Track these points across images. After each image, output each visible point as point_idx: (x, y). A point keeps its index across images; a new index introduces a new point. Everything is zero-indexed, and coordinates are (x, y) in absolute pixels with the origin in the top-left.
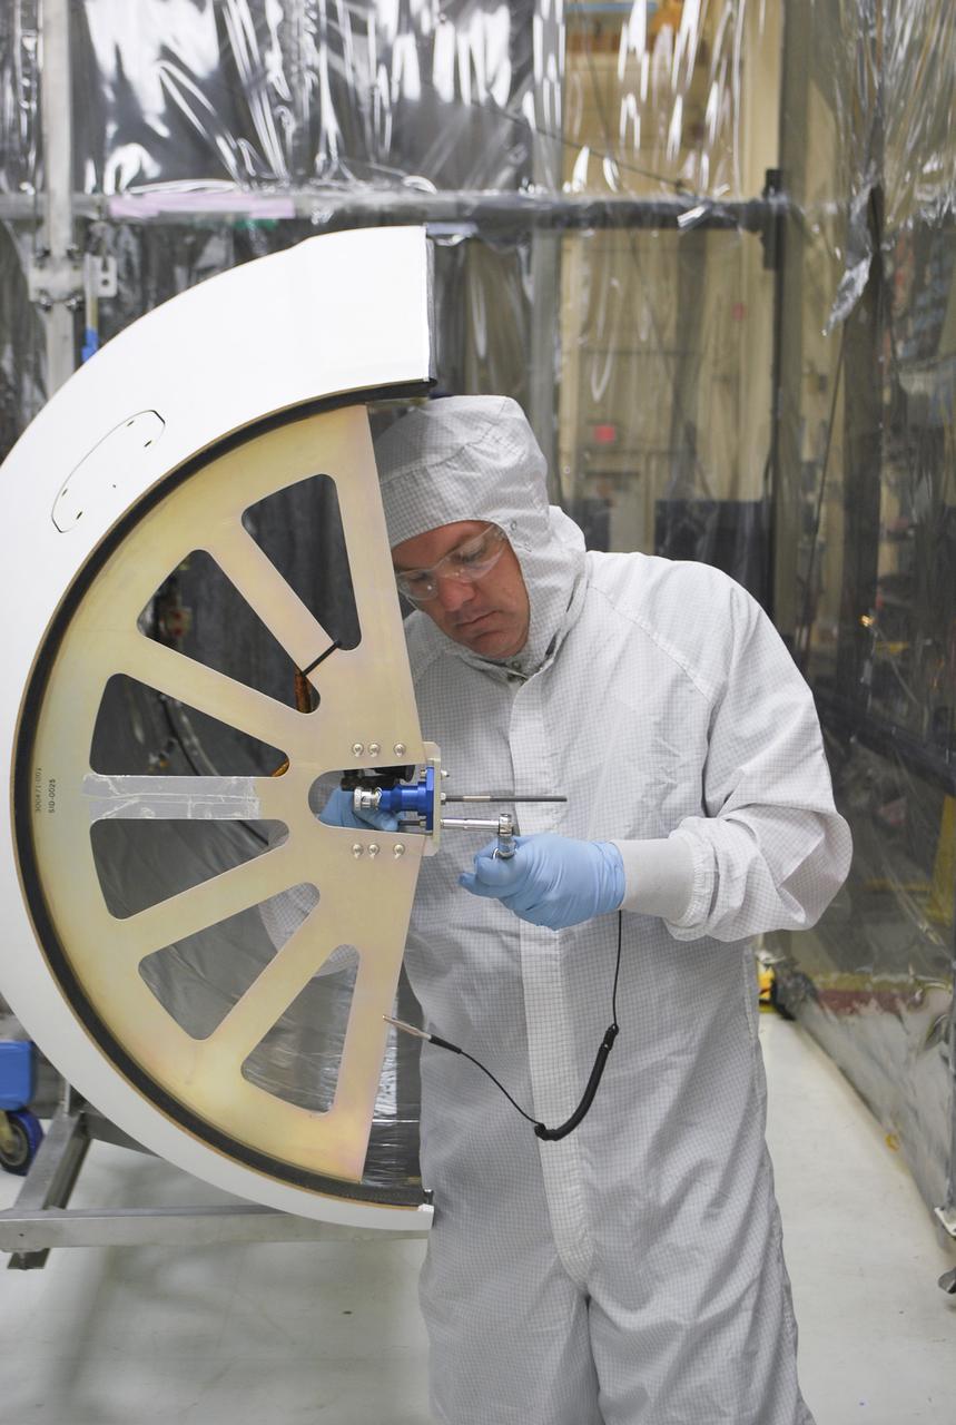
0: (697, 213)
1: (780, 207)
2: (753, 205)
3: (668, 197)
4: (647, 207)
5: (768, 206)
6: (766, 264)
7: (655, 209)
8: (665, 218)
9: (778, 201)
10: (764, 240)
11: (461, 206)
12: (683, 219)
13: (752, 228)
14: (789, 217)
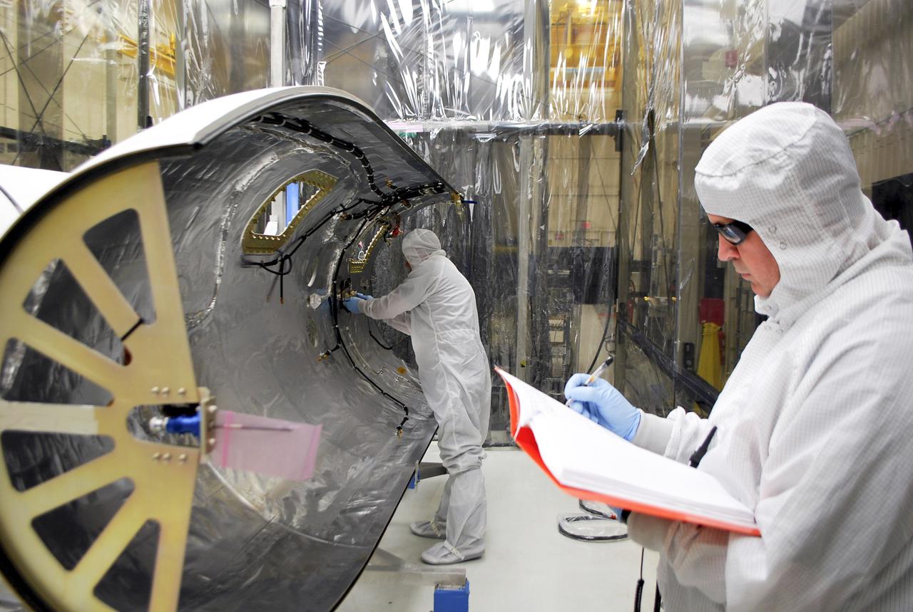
0: (588, 128)
1: (622, 126)
2: (610, 125)
3: (576, 122)
4: (566, 127)
5: (617, 125)
6: (616, 150)
7: (570, 127)
8: (575, 131)
9: (621, 123)
10: (615, 139)
11: (490, 127)
12: (582, 132)
13: (610, 134)
14: (625, 130)
